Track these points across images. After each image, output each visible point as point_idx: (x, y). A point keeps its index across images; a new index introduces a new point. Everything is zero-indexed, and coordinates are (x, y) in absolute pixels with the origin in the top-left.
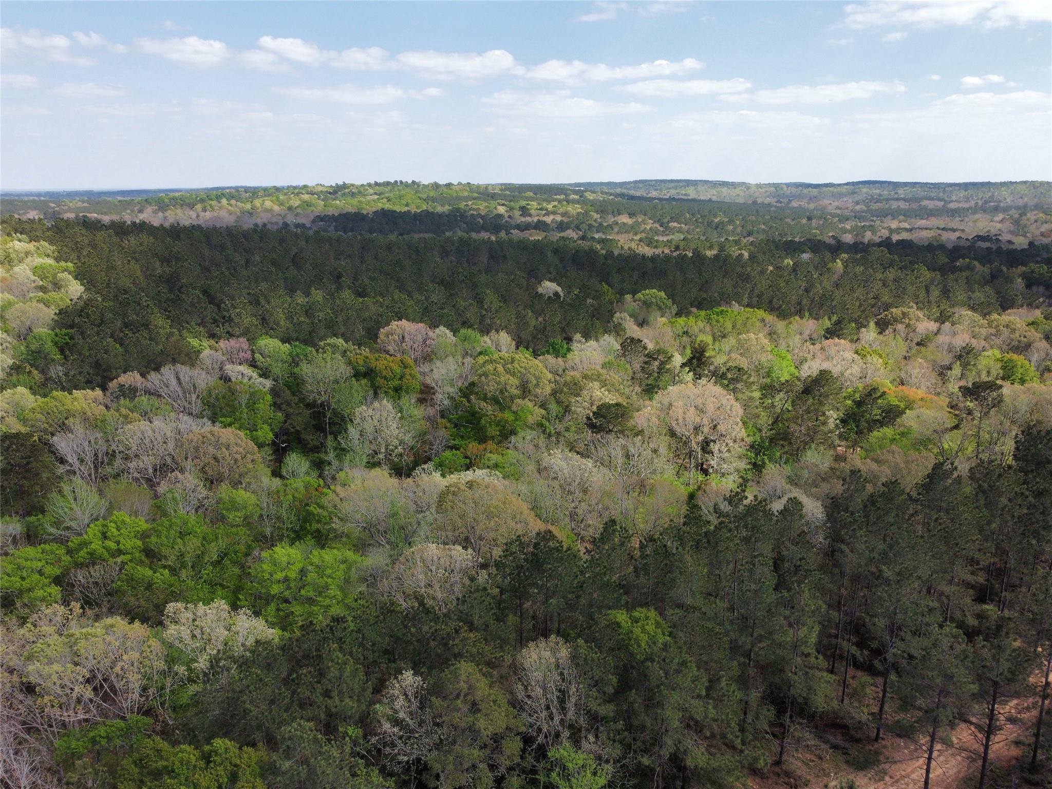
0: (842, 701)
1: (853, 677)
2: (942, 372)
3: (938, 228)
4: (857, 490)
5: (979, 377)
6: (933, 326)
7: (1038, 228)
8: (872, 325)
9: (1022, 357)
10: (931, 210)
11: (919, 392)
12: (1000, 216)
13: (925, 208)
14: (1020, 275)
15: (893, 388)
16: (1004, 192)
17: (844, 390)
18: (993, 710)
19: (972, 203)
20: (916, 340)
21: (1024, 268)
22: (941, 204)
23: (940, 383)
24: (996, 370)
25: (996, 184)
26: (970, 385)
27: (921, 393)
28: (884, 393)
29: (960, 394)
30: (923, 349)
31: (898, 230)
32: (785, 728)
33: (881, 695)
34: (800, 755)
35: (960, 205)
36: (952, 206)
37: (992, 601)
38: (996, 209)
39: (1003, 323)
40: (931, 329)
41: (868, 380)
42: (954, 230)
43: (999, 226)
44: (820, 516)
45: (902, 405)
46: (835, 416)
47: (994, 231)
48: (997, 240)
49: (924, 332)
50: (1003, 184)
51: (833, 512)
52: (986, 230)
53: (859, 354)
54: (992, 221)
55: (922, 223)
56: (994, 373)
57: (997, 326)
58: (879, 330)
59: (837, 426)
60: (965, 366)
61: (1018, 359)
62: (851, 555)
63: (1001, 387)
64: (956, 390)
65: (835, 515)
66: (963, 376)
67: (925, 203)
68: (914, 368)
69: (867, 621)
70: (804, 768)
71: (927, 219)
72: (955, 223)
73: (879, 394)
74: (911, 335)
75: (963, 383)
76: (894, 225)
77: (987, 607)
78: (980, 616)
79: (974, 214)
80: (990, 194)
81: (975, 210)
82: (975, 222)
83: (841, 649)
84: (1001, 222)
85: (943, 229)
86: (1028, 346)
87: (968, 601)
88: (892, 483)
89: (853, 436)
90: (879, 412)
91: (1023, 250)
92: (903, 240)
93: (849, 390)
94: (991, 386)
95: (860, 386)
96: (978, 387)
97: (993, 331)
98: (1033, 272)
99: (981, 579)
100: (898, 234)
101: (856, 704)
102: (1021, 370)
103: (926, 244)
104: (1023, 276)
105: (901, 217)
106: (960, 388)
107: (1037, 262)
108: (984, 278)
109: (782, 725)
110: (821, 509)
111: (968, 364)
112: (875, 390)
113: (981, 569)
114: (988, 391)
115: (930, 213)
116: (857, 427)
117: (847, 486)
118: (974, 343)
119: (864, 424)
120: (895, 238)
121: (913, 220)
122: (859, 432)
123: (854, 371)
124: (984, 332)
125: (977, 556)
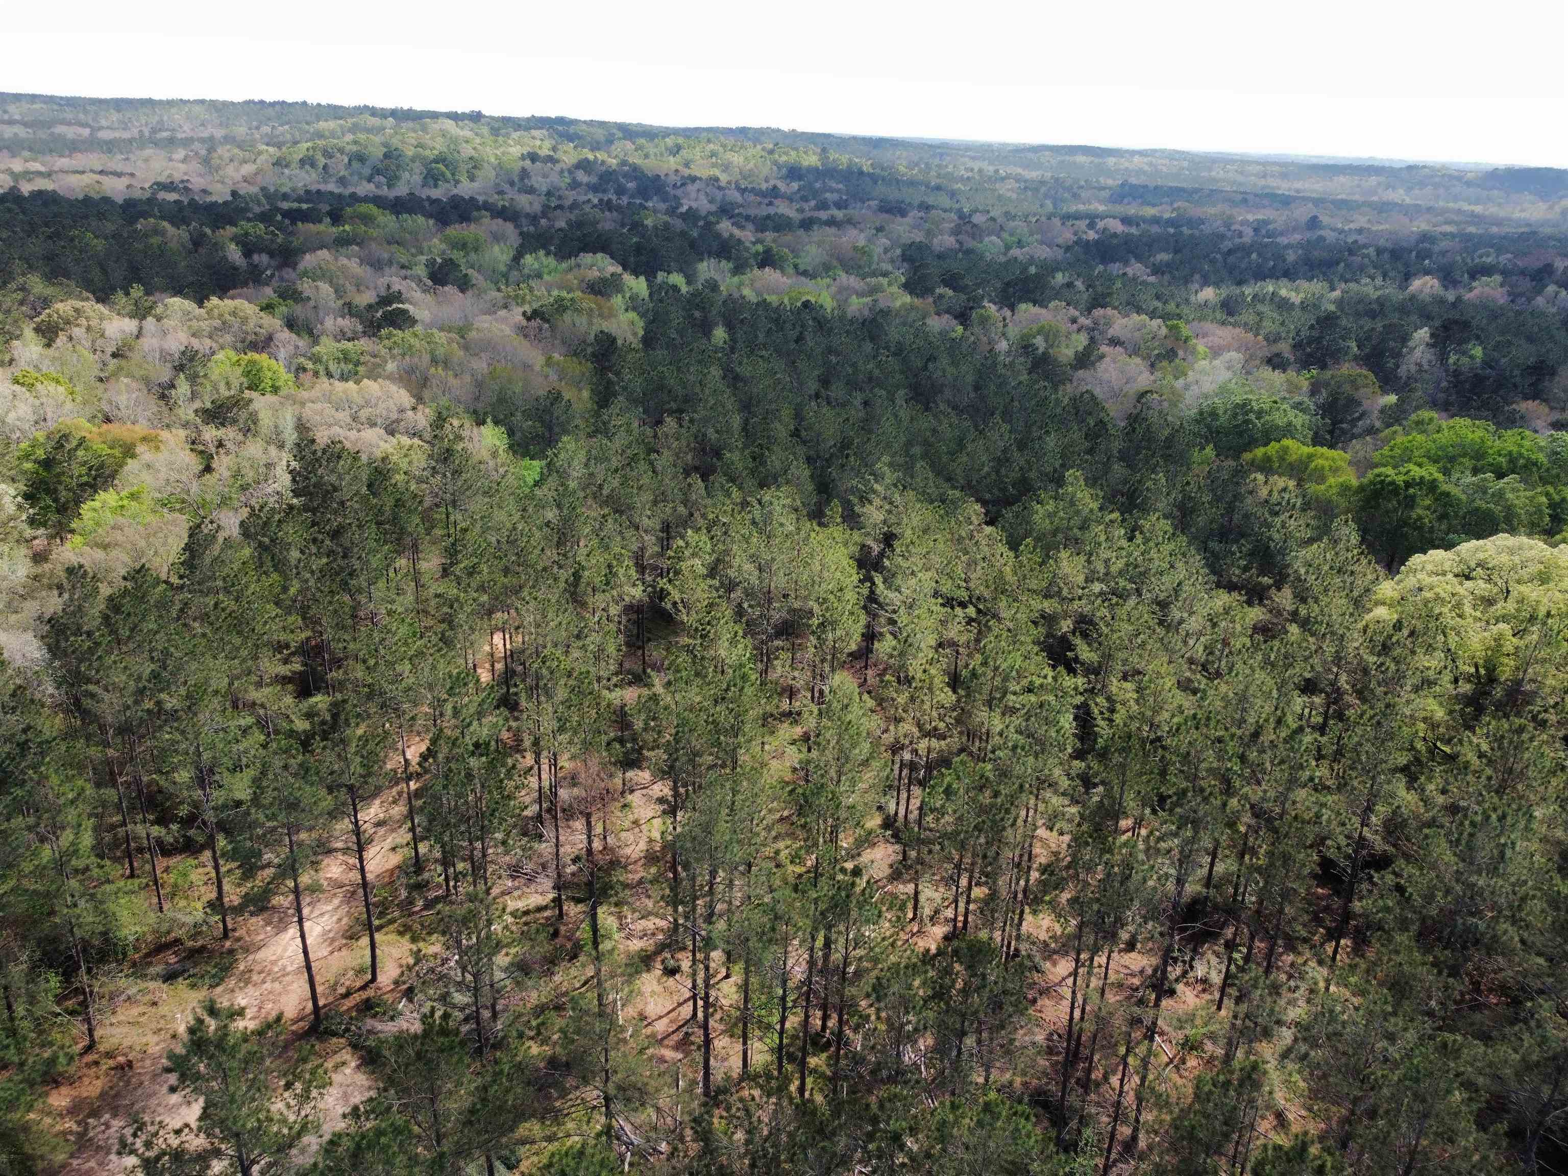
0: (161, 909)
1: (167, 870)
2: (164, 393)
3: (92, 171)
4: (86, 597)
5: (217, 390)
6: (130, 325)
7: (237, 170)
8: (28, 332)
9: (265, 356)
10: (73, 142)
11: (137, 428)
12: (180, 154)
13: (61, 138)
14: (232, 240)
15: (95, 429)
16: (177, 117)
17: (13, 447)
18: (357, 821)
19: (135, 132)
20: (110, 350)
21: (234, 229)
22: (86, 132)
23: (165, 409)
24: (237, 377)
25: (160, 102)
26: (208, 405)
27: (141, 429)
28: (82, 441)
29: (199, 421)
30: (123, 363)
31: (28, 175)
32: (84, 993)
33: (213, 874)
34: (122, 1018)
35: (117, 135)
36: (104, 135)
37: (318, 689)
38: (171, 142)
39: (227, 310)
40: (127, 329)
41: (51, 425)
42: (119, 175)
43: (183, 167)
44: (37, 655)
45: (117, 452)
46: (13, 492)
47: (177, 176)
48: (186, 189)
49: (119, 336)
50: (170, 103)
51: (58, 641)
52: (166, 173)
53: (23, 384)
54: (171, 160)
55: (63, 162)
56: (235, 384)
57: (221, 316)
58: (44, 341)
59: (20, 507)
60: (193, 379)
61: (263, 359)
62: (106, 697)
63: (251, 401)
64: (191, 416)
65: (63, 644)
66: (194, 396)
67: (60, 129)
68: (119, 393)
69: (162, 783)
70: (135, 1031)
71: (70, 156)
72: (116, 163)
73: (74, 443)
74: (100, 342)
75: (197, 404)
76: (17, 166)
77: (313, 700)
78: (309, 715)
79: (142, 147)
80: (157, 118)
81: (142, 142)
82: (146, 160)
83: (136, 838)
84: (184, 161)
85: (101, 172)
86: (270, 338)
87: (289, 700)
88: (138, 572)
89: (53, 517)
90: (84, 470)
91: (226, 203)
92: (40, 192)
93: (23, 445)
94: (238, 403)
95: (41, 436)
96: (220, 406)
97: (217, 323)
98: (247, 234)
99: (297, 666)
100: (29, 180)
101: (183, 903)
102: (270, 374)
103: (81, 197)
104: (235, 239)
105: (26, 154)
106: (196, 411)
107: (249, 220)
108: (184, 247)
109: (79, 991)
110: (36, 643)
111: (196, 376)
112: (66, 437)
113: (293, 654)
114: (235, 410)
115: (74, 147)
116: (56, 500)
117: (66, 596)
118: (196, 343)
119: (63, 495)
120: (26, 188)
121: (48, 158)
122: (62, 509)
123: (21, 412)
124: (205, 325)
125: (283, 637)
